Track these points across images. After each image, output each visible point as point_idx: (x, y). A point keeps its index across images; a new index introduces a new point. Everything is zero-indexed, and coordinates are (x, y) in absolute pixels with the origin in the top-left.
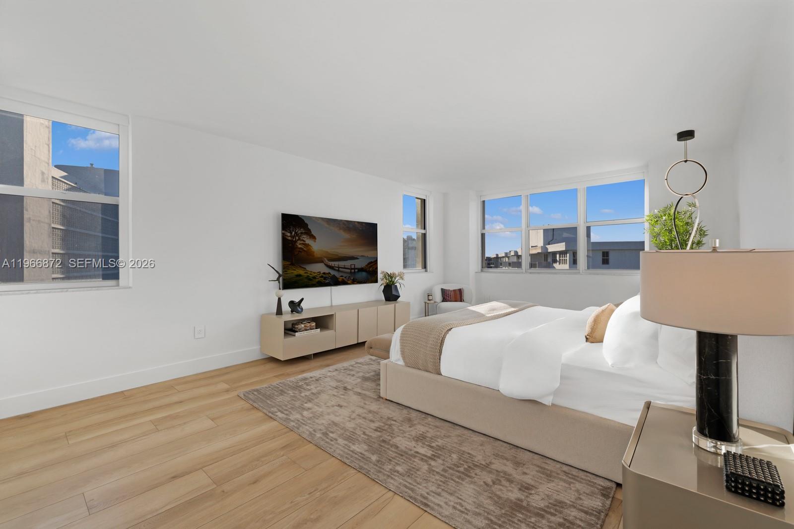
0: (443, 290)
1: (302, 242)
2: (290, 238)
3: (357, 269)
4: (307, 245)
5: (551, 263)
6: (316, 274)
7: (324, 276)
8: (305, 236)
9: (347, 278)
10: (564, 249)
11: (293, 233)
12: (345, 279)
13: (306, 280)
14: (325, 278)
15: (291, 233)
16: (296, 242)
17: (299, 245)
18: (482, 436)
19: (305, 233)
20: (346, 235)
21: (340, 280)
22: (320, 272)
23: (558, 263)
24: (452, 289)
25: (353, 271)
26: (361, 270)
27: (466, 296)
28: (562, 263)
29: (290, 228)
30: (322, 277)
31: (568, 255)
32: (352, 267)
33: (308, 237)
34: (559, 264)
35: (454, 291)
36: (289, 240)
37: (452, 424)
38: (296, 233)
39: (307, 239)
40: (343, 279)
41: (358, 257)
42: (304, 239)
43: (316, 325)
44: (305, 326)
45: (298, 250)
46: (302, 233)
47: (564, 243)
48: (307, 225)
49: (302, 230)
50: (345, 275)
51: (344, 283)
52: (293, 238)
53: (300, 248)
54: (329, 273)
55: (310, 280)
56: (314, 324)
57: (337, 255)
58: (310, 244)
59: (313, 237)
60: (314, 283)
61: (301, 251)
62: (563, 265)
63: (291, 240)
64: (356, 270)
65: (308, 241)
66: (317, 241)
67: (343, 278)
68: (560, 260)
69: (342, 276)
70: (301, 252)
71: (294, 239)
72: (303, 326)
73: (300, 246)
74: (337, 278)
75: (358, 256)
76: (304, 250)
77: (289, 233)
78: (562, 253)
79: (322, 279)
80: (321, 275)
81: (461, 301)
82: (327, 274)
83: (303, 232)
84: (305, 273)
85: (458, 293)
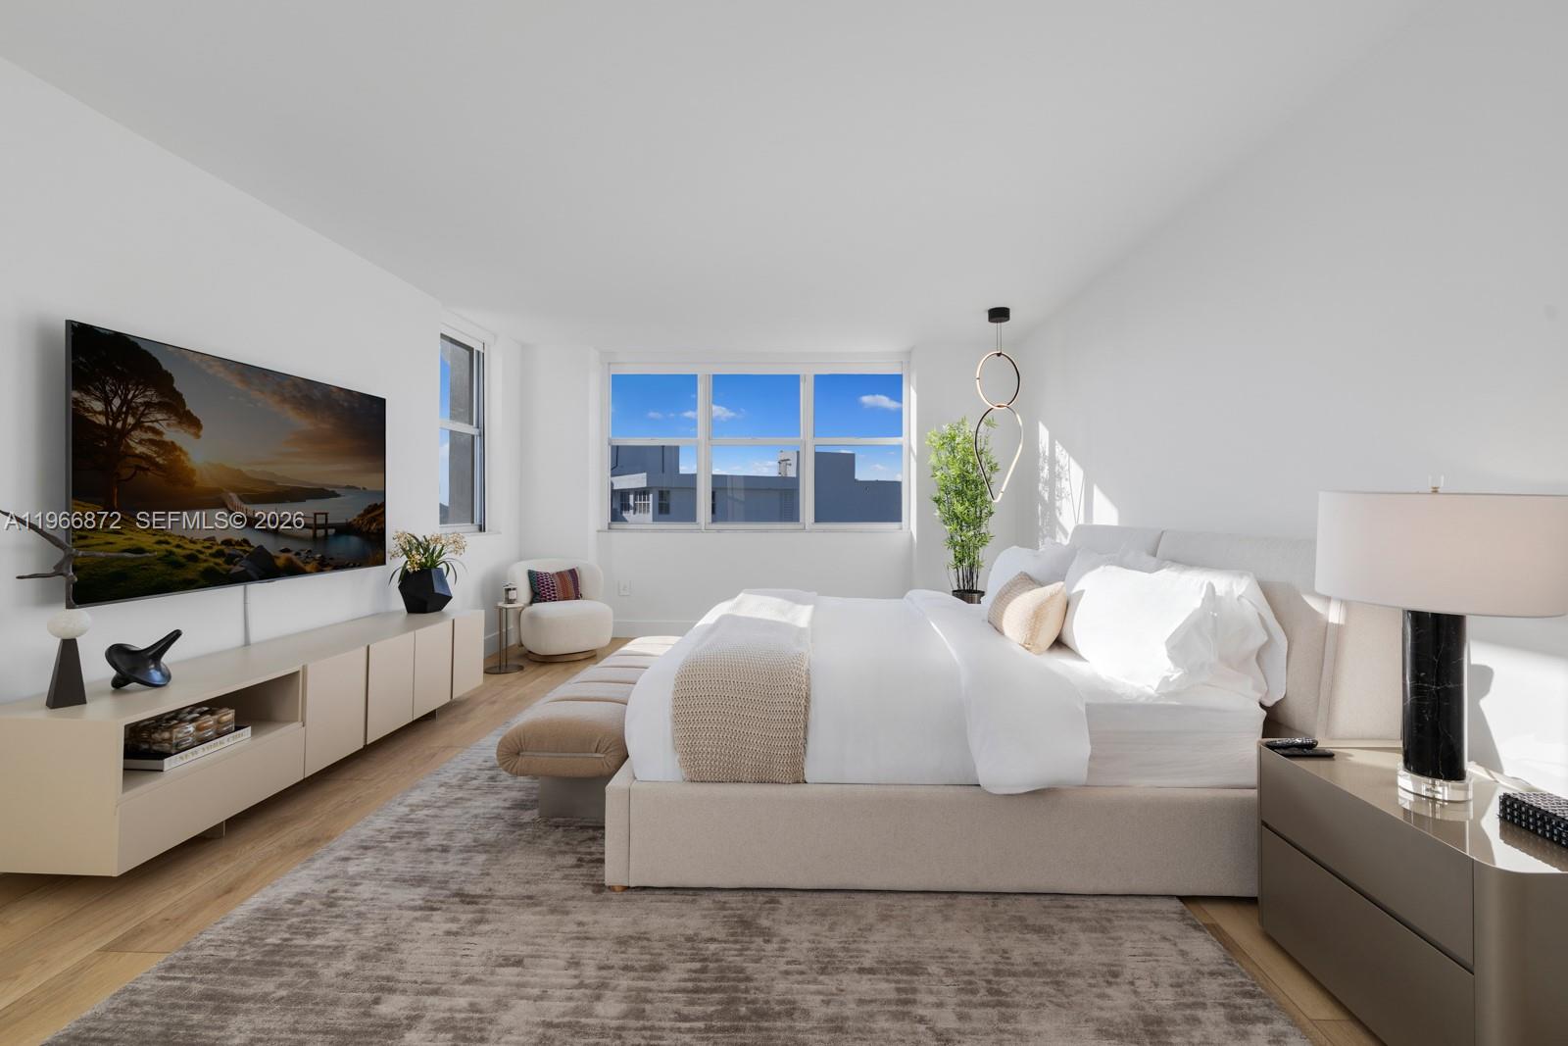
0: (531, 574)
1: (150, 436)
2: (101, 420)
3: (332, 526)
4: (170, 448)
5: (619, 510)
6: (198, 547)
7: (227, 550)
8: (159, 416)
9: (303, 554)
10: (645, 485)
11: (117, 402)
12: (294, 558)
13: (160, 568)
14: (231, 559)
15: (108, 403)
16: (125, 433)
17: (137, 444)
18: (921, 896)
19: (161, 406)
20: (302, 422)
21: (280, 562)
22: (212, 539)
23: (632, 511)
24: (552, 570)
25: (321, 533)
26: (344, 530)
27: (586, 583)
28: (640, 512)
29: (104, 384)
30: (219, 554)
31: (651, 496)
32: (319, 522)
33: (174, 420)
34: (634, 513)
35: (560, 574)
36: (100, 426)
37: (843, 895)
38: (124, 402)
39: (168, 425)
40: (289, 560)
41: (337, 491)
42: (156, 425)
43: (237, 717)
44: (198, 729)
45: (133, 461)
46: (148, 405)
47: (645, 474)
48: (169, 378)
49: (152, 395)
50: (295, 546)
51: (293, 570)
52: (115, 422)
53: (142, 457)
54: (246, 541)
55: (178, 565)
56: (228, 715)
57: (271, 483)
58: (178, 443)
59: (191, 422)
60: (190, 575)
61: (144, 464)
62: (642, 514)
63: (106, 428)
64: (331, 531)
65: (173, 433)
66: (202, 433)
67: (290, 555)
68: (635, 504)
69: (286, 551)
70: (145, 470)
71: (119, 425)
72: (191, 728)
73: (140, 449)
74: (271, 558)
75: (337, 487)
76: (156, 464)
77: (98, 399)
78: (642, 493)
79: (220, 561)
80: (215, 548)
81: (577, 598)
82: (238, 543)
83: (155, 400)
84: (159, 542)
85: (569, 578)
